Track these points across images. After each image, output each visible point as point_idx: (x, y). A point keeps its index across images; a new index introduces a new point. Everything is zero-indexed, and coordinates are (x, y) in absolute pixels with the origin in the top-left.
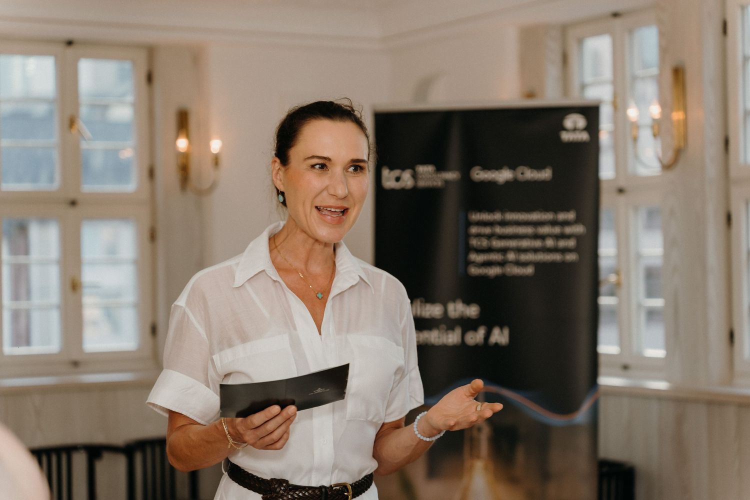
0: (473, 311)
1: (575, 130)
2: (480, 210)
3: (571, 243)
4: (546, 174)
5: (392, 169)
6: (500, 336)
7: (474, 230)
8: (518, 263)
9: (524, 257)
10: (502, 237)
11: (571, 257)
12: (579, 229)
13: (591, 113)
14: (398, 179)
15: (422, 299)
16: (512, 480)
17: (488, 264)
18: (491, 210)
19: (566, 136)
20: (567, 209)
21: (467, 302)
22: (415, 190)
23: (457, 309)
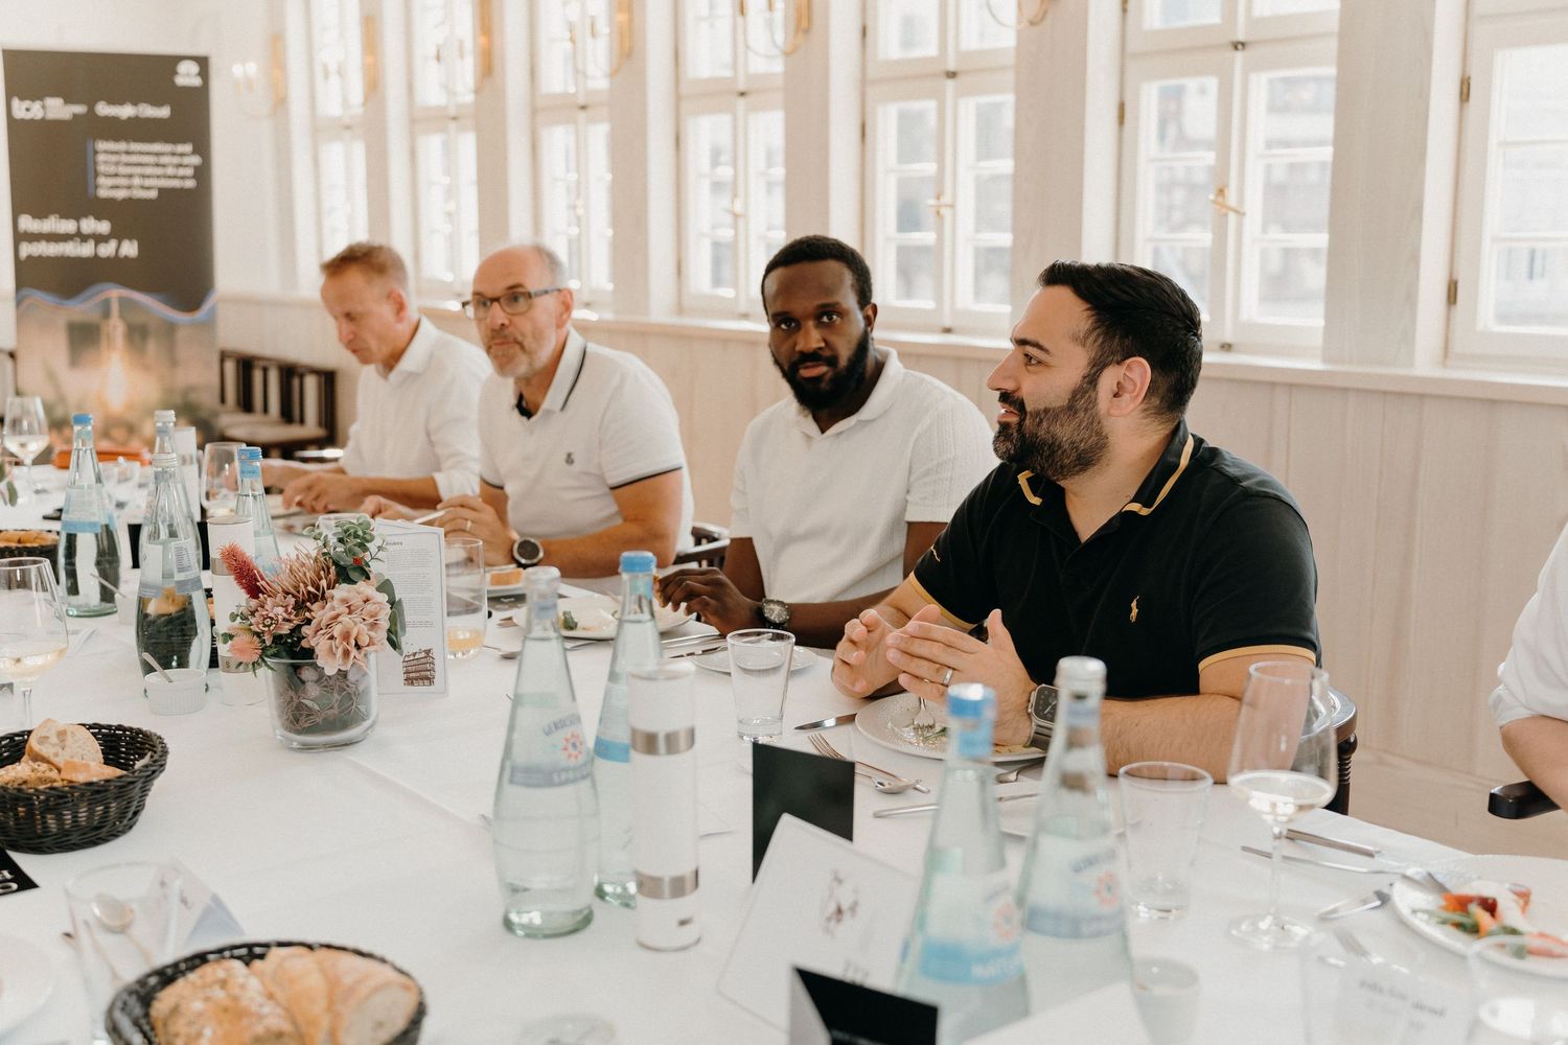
0: (104, 227)
1: (188, 75)
2: (107, 139)
5: (22, 99)
6: (130, 249)
15: (58, 216)
16: (147, 368)
20: (184, 142)
21: (98, 218)
22: (43, 120)
23: (89, 225)
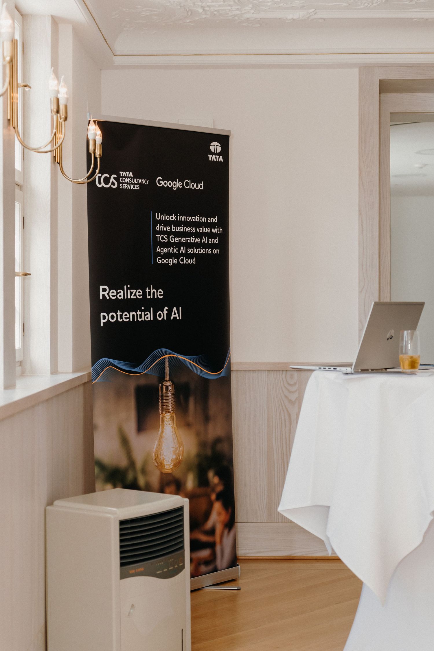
3: (216, 241)
4: (200, 186)
7: (158, 228)
9: (190, 251)
12: (218, 230)
14: (107, 181)
17: (168, 256)
19: (212, 158)
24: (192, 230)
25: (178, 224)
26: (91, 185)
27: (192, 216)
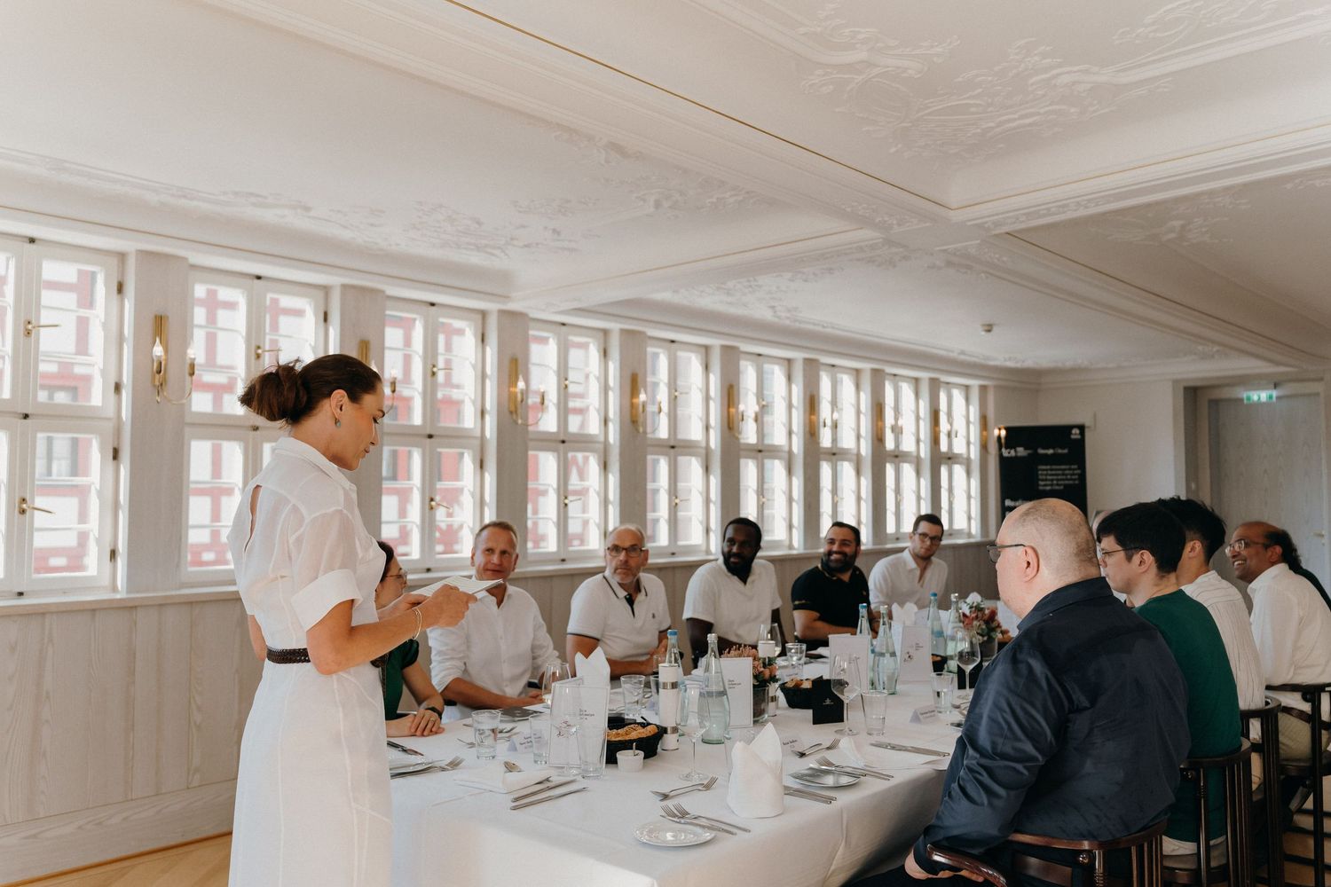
3: (1077, 477)
4: (1066, 451)
7: (1040, 472)
8: (1058, 485)
9: (1060, 482)
10: (1051, 475)
11: (1077, 482)
12: (1079, 472)
13: (1082, 428)
17: (1045, 485)
18: (1046, 465)
19: (1073, 437)
24: (1060, 472)
25: (1051, 470)
26: (1001, 455)
27: (1060, 465)
